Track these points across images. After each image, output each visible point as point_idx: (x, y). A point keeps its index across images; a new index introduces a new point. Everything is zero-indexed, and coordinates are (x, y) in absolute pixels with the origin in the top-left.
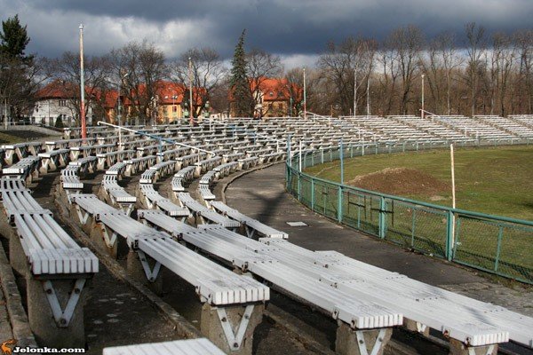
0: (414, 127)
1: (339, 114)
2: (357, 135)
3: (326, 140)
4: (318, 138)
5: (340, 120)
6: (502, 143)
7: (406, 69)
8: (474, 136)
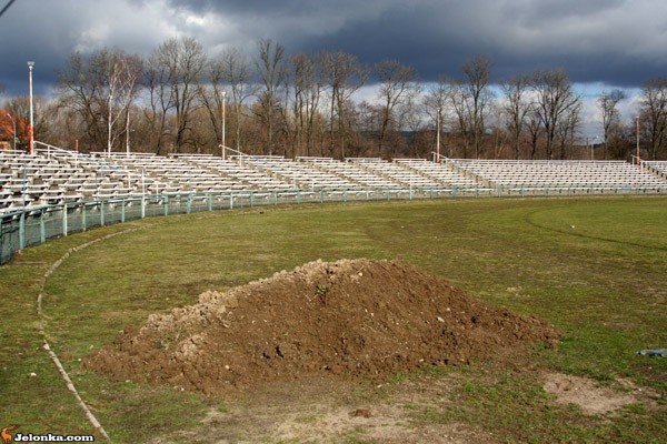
0: (216, 171)
1: (90, 149)
2: (126, 183)
3: (71, 190)
4: (55, 185)
5: (93, 157)
6: (350, 198)
7: (181, 97)
8: (306, 188)
